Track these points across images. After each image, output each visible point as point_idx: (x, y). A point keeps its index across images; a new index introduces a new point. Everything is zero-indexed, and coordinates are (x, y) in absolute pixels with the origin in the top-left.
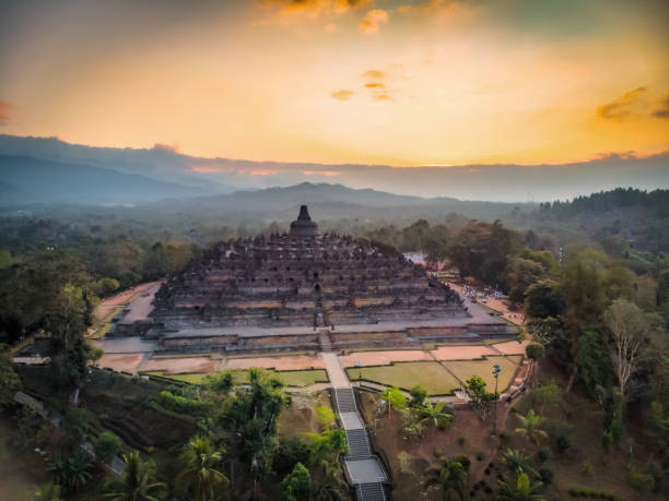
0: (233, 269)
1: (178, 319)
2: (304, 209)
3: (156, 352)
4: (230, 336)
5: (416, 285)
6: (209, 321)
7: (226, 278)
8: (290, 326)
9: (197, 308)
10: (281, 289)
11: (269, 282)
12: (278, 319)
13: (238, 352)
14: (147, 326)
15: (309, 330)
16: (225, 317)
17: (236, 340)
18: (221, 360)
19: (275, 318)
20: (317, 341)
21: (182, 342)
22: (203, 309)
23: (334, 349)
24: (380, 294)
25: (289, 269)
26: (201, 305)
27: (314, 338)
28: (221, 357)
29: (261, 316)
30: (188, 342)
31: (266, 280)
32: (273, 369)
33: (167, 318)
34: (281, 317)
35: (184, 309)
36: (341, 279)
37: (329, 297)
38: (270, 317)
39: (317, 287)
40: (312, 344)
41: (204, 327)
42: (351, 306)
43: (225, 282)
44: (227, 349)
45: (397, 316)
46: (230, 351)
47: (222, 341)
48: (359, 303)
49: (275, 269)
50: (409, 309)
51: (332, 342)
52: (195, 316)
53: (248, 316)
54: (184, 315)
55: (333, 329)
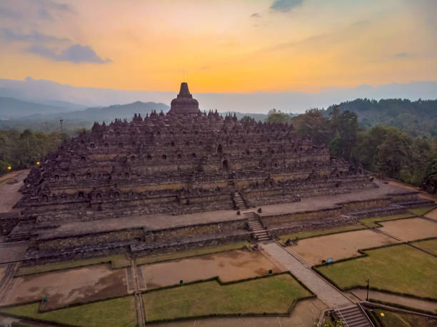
0: (121, 145)
1: (55, 210)
2: (184, 86)
3: (25, 263)
4: (133, 229)
5: (319, 158)
6: (100, 209)
7: (113, 156)
8: (204, 210)
9: (81, 194)
10: (181, 167)
11: (168, 159)
12: (188, 204)
13: (149, 251)
14: (13, 221)
15: (230, 215)
16: (120, 205)
17: (142, 235)
18: (129, 267)
19: (185, 201)
20: (247, 227)
21: (66, 243)
22: (90, 195)
23: (272, 237)
24: (292, 169)
25: (188, 144)
26: (87, 190)
27: (242, 224)
28: (126, 263)
29: (166, 200)
30: (75, 242)
31: (164, 157)
32: (216, 279)
33: (40, 209)
34: (191, 200)
35: (65, 196)
36: (248, 153)
37: (242, 174)
38: (178, 200)
39: (225, 162)
40: (242, 233)
41: (93, 218)
42: (269, 182)
43: (114, 160)
44: (133, 249)
45: (316, 192)
46: (139, 252)
47: (122, 236)
48: (277, 178)
49: (173, 144)
50: (325, 182)
51: (266, 228)
52: (80, 205)
53: (149, 201)
54: (64, 204)
55: (260, 211)
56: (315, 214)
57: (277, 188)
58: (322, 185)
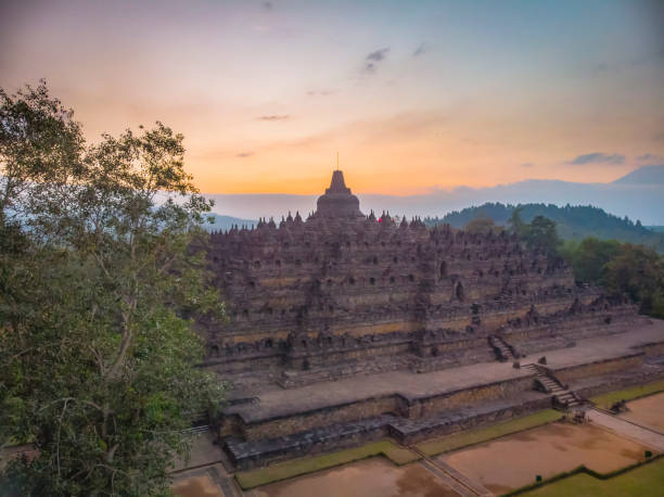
1: (230, 372)
4: (383, 397)
6: (306, 366)
7: (289, 280)
8: (459, 364)
9: (269, 343)
10: (394, 296)
12: (435, 353)
16: (333, 358)
18: (420, 461)
19: (429, 351)
20: (538, 387)
22: (286, 345)
23: (584, 401)
26: (277, 336)
27: (530, 383)
29: (396, 349)
30: (299, 426)
32: (585, 470)
35: (242, 347)
37: (490, 306)
38: (416, 349)
39: (459, 289)
40: (538, 396)
41: (300, 384)
42: (533, 317)
45: (585, 331)
46: (414, 434)
49: (375, 261)
50: (593, 317)
51: (566, 388)
52: (266, 362)
53: (373, 351)
54: (243, 361)
55: (543, 361)
56: (613, 364)
57: (543, 325)
58: (589, 321)
